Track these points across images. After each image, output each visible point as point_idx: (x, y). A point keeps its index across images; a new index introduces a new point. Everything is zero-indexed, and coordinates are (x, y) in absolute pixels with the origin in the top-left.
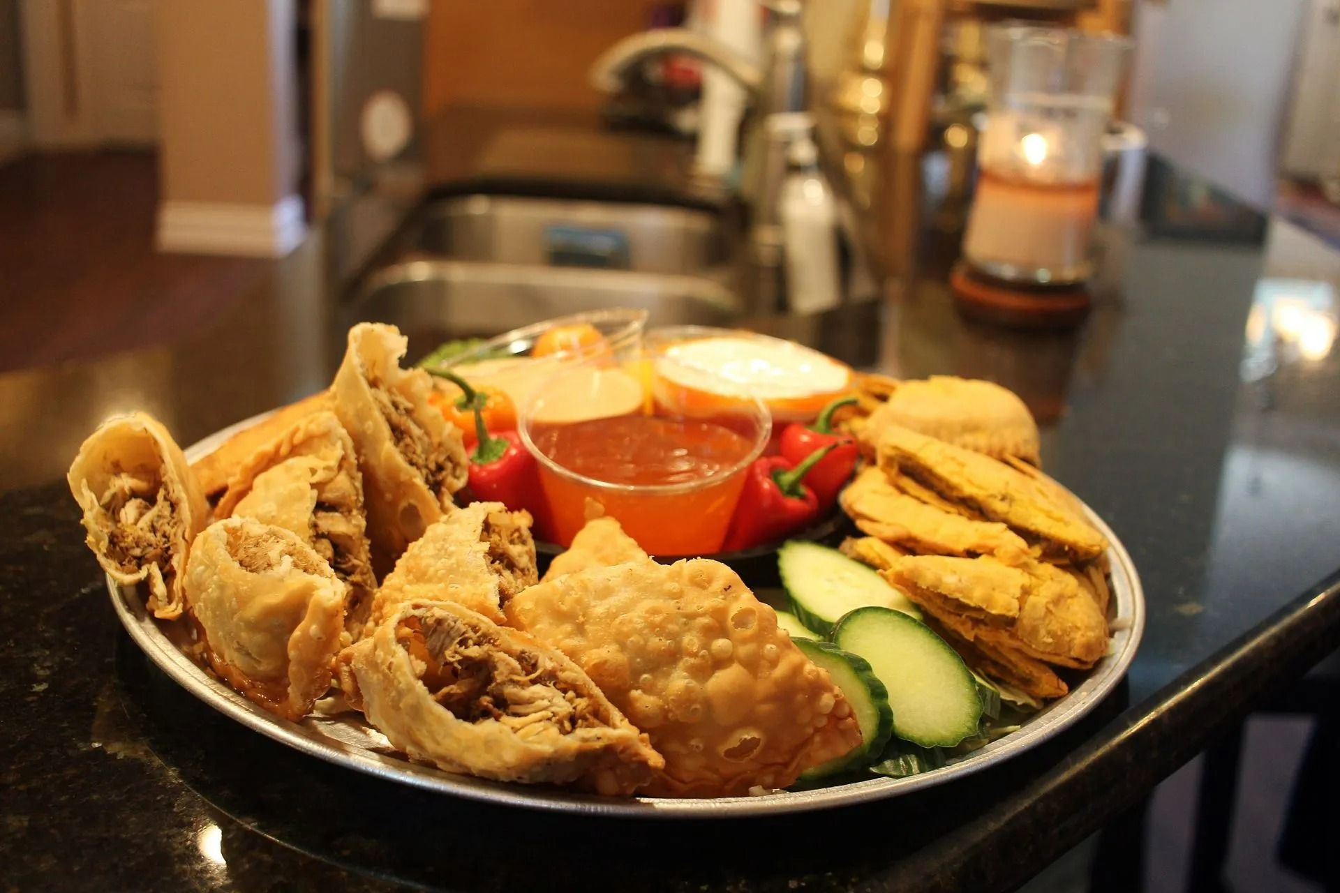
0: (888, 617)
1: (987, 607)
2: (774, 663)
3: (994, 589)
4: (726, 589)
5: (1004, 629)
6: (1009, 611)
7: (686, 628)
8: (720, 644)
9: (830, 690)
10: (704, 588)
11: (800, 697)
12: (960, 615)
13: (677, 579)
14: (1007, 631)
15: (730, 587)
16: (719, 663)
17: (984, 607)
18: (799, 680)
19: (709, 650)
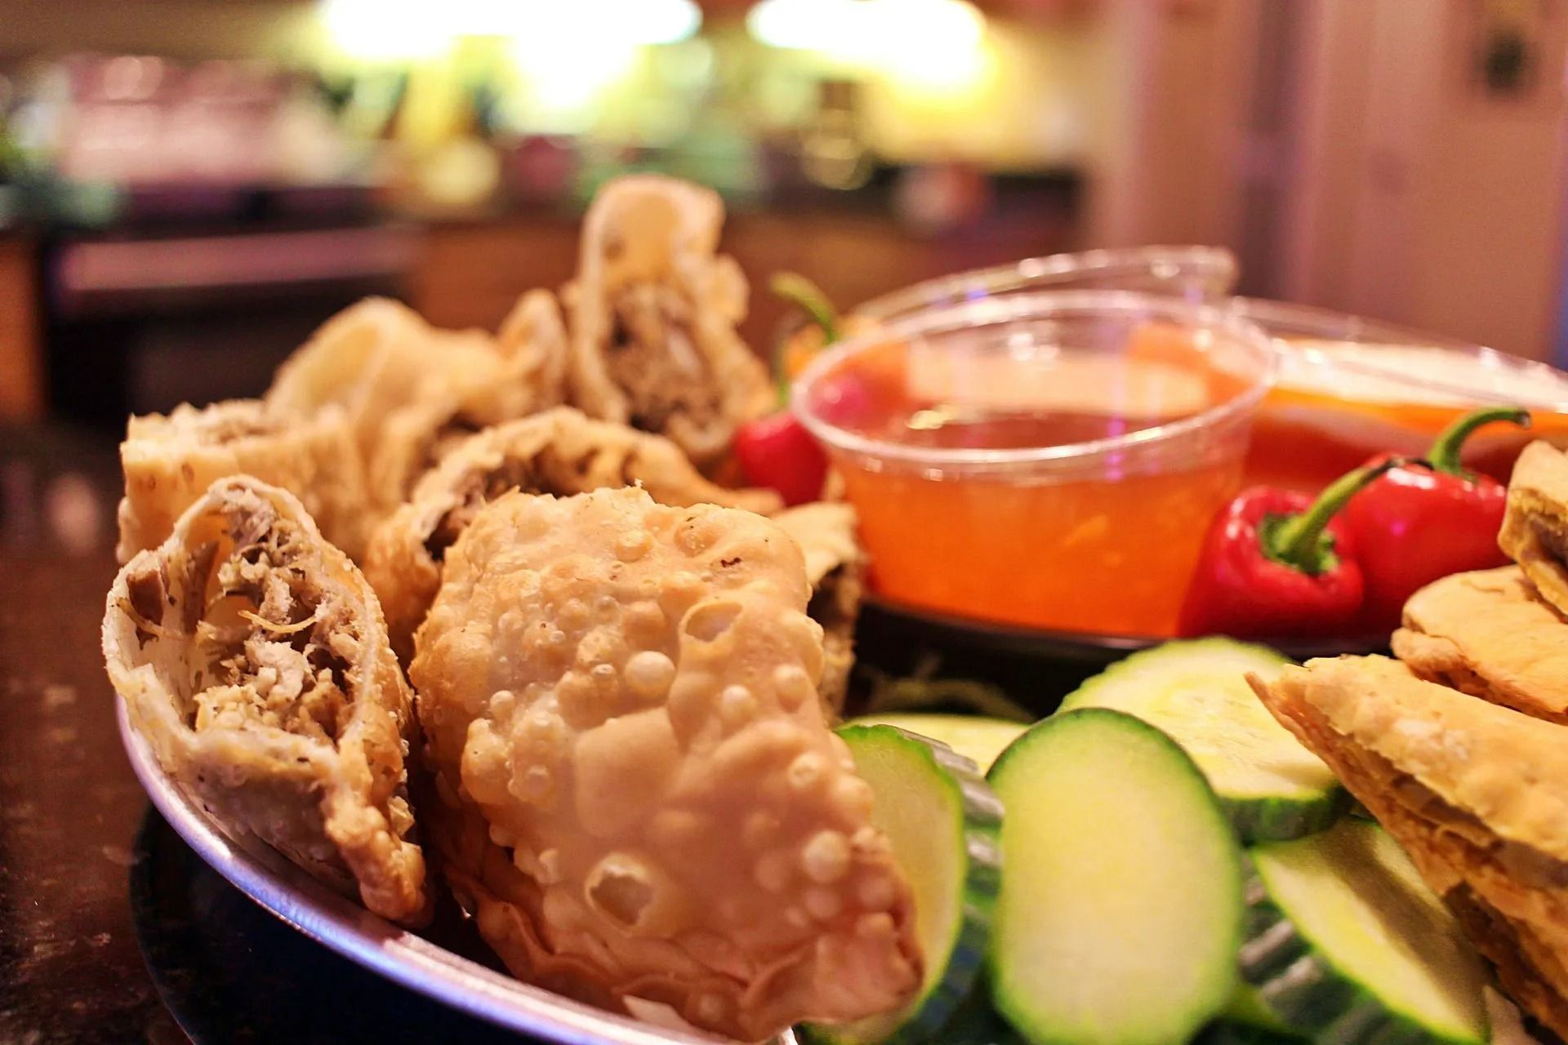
0: (1136, 737)
1: (1492, 814)
2: (730, 729)
3: (1532, 781)
4: (724, 563)
5: (1541, 890)
6: (1546, 837)
7: (605, 616)
8: (651, 661)
9: (846, 829)
10: (691, 553)
11: (758, 821)
12: (1432, 827)
13: (656, 529)
14: (1549, 897)
15: (737, 560)
16: (631, 701)
17: (1480, 811)
18: (772, 783)
19: (619, 669)
